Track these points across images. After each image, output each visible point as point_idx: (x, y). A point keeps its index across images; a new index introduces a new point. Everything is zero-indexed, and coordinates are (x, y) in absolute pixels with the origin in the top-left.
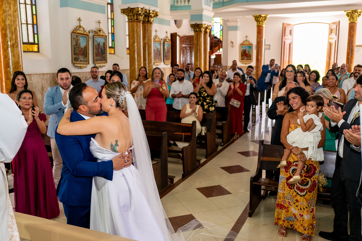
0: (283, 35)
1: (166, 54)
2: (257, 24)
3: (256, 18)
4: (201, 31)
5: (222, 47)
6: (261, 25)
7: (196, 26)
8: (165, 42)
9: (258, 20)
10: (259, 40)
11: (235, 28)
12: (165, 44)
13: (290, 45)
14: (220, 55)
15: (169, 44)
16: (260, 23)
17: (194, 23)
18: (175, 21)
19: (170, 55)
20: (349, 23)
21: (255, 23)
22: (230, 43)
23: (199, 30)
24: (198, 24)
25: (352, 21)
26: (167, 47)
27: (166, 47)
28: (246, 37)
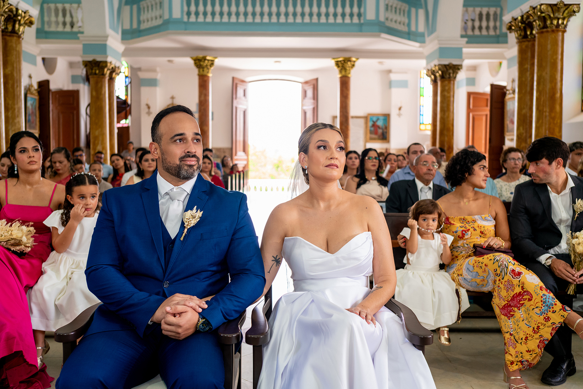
0: (234, 96)
1: (31, 118)
2: (199, 71)
3: (197, 61)
4: (103, 75)
5: (130, 113)
6: (205, 73)
7: (93, 65)
8: (28, 95)
9: (200, 65)
10: (203, 98)
11: (153, 83)
12: (28, 99)
13: (244, 112)
14: (127, 128)
15: (35, 99)
16: (203, 71)
17: (90, 59)
18: (44, 59)
19: (38, 120)
20: (341, 78)
21: (196, 71)
22: (146, 107)
23: (99, 72)
24: (98, 62)
25: (343, 73)
26: (32, 105)
27: (29, 104)
28: (173, 98)
